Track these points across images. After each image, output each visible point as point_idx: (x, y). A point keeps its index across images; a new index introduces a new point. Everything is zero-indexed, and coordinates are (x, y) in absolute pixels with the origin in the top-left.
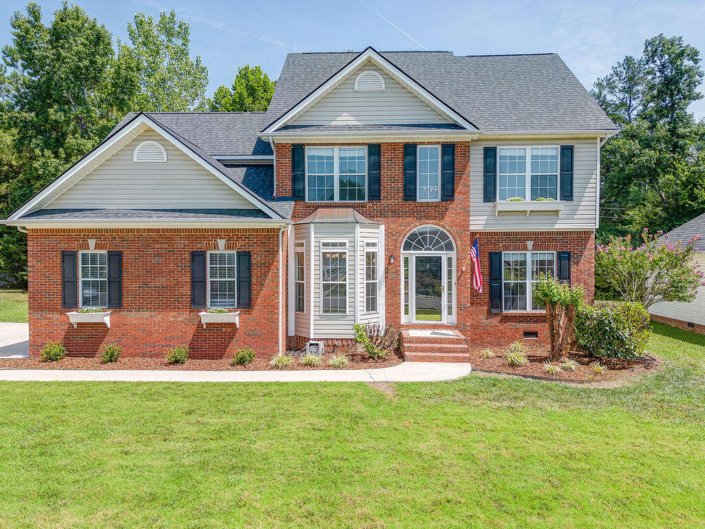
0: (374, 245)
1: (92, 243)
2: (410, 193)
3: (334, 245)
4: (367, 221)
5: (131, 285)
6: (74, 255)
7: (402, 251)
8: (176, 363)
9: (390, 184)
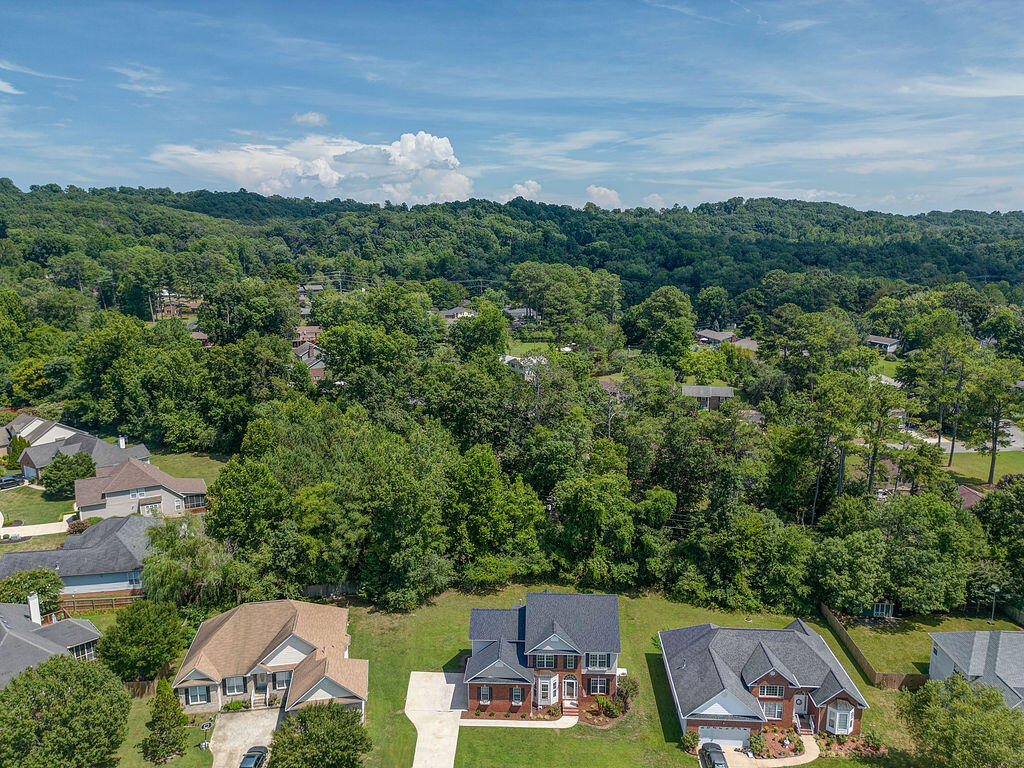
0: (556, 680)
1: (485, 686)
2: (565, 667)
3: (545, 682)
4: (554, 674)
5: (495, 696)
6: (480, 688)
7: (563, 681)
9: (560, 664)
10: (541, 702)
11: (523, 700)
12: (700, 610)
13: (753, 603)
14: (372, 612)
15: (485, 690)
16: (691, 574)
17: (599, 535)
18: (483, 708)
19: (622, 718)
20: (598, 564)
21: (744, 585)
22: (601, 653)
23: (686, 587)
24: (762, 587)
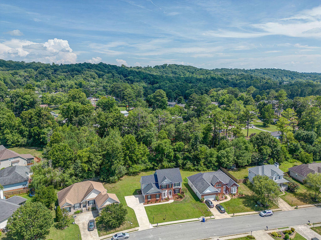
4: (166, 189)
5: (152, 198)
8: (156, 202)
9: (167, 187)
10: (163, 198)
11: (159, 197)
12: (192, 172)
13: (205, 169)
14: (105, 184)
15: (149, 197)
16: (189, 163)
17: (164, 156)
18: (149, 201)
19: (184, 198)
20: (165, 163)
21: (202, 164)
22: (178, 183)
23: (188, 167)
24: (206, 165)
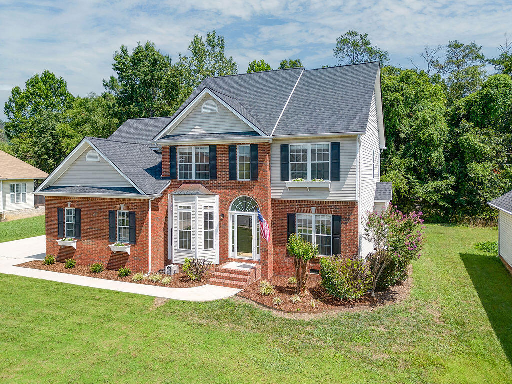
0: (212, 207)
1: (69, 204)
2: (233, 176)
3: (185, 208)
4: (210, 192)
5: (84, 227)
6: (63, 209)
7: (230, 211)
8: (95, 273)
9: (223, 170)
10: (178, 256)
11: (133, 241)
15: (70, 217)
18: (66, 255)
19: (365, 310)
22: (316, 143)
